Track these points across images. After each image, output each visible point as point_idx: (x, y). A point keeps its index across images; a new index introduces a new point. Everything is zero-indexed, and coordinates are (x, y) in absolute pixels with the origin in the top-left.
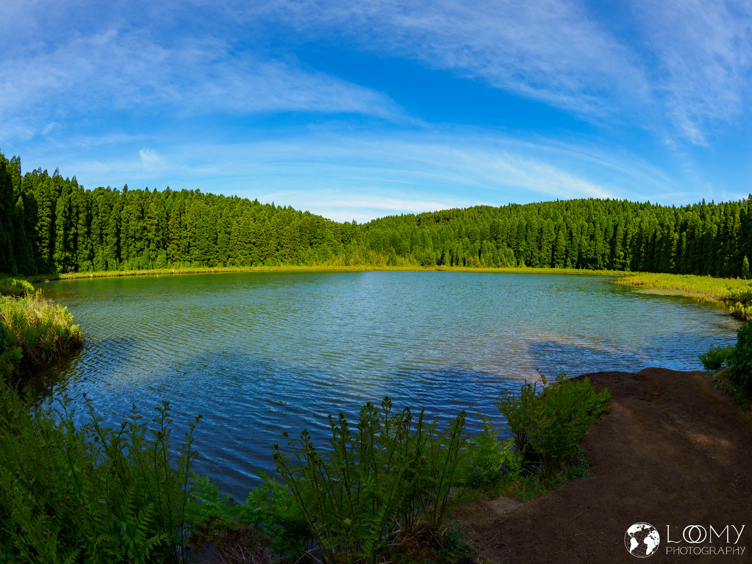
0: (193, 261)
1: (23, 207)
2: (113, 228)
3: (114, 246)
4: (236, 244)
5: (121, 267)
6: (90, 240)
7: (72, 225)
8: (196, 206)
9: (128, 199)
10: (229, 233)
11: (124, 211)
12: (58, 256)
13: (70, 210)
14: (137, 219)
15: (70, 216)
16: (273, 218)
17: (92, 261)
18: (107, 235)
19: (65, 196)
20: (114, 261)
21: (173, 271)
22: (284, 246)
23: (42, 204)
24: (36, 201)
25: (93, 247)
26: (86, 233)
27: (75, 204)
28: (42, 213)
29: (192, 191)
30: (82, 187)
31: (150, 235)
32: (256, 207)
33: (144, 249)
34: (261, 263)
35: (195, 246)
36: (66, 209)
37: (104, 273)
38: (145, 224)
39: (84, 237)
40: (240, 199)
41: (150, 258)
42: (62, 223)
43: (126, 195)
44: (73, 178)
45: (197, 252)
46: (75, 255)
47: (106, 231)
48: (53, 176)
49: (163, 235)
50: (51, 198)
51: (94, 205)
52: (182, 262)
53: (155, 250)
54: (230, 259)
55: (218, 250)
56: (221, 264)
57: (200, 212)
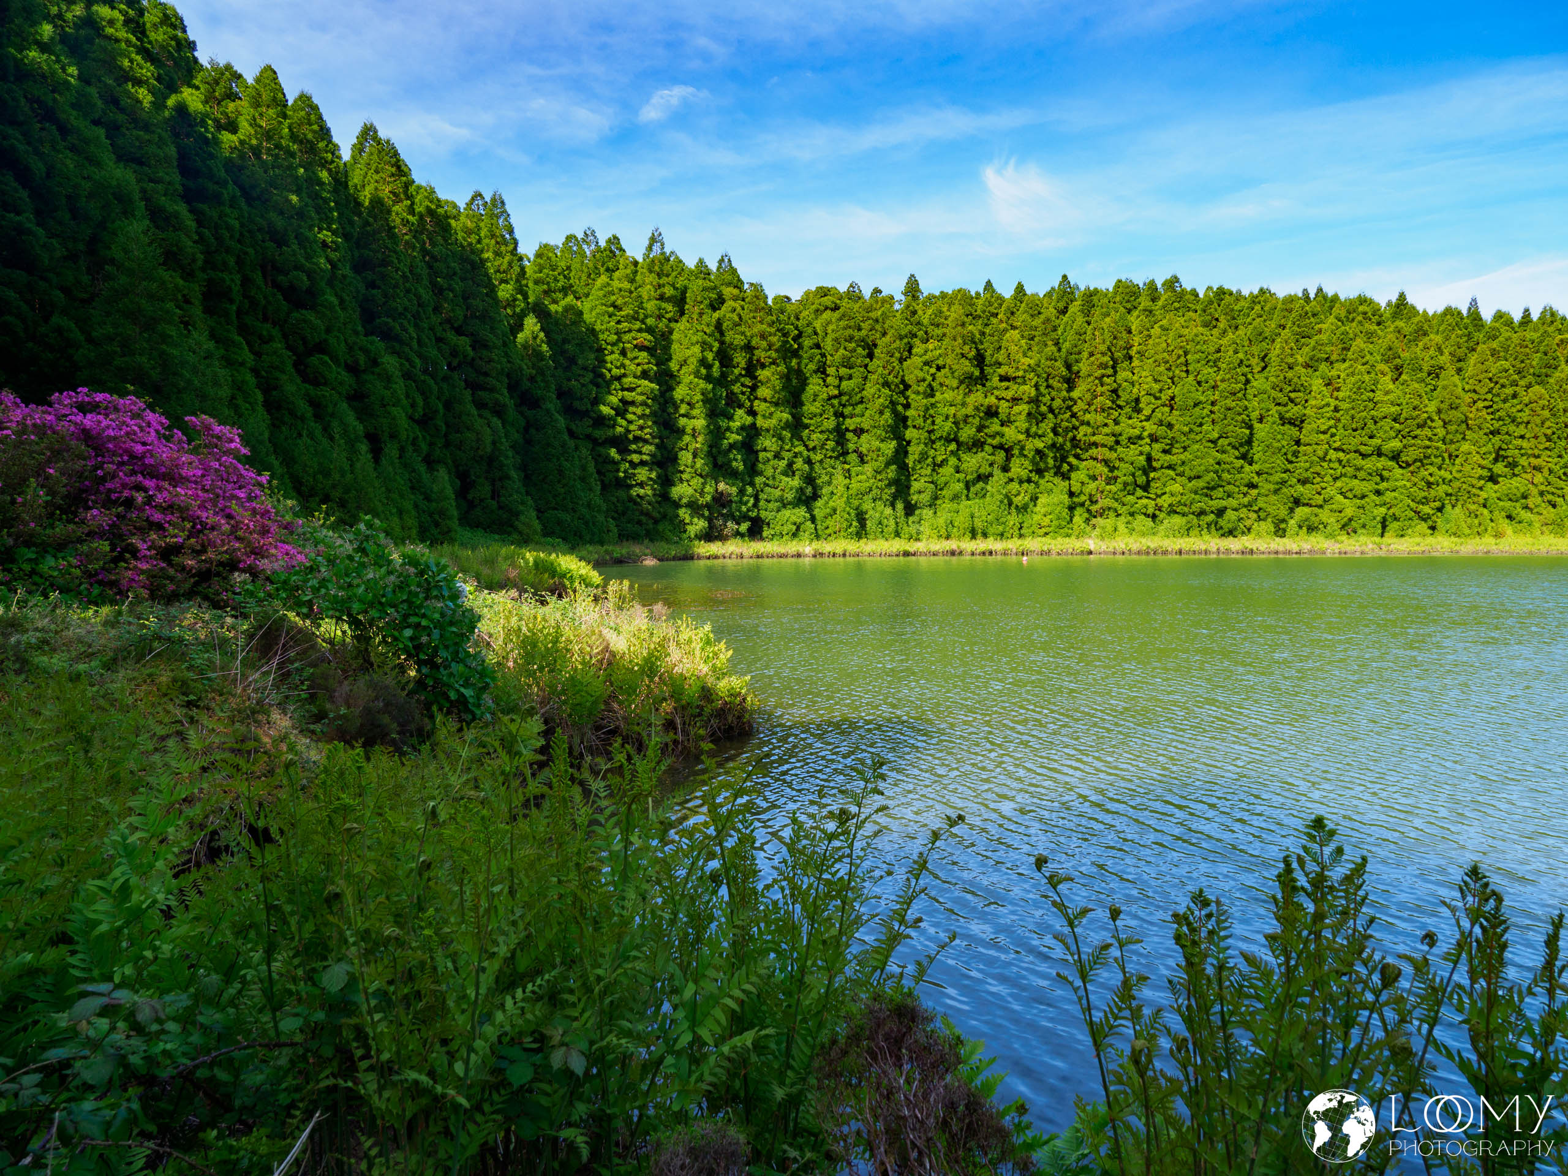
0: (1162, 515)
1: (545, 347)
2: (881, 413)
3: (888, 464)
4: (1323, 459)
5: (913, 529)
6: (801, 448)
7: (733, 401)
8: (1172, 334)
9: (926, 322)
10: (1298, 423)
11: (916, 361)
12: (690, 491)
13: (724, 357)
14: (961, 382)
15: (724, 375)
16: (1473, 359)
17: (810, 510)
18: (859, 432)
19: (701, 314)
20: (888, 511)
21: (1092, 547)
22: (1523, 461)
23: (619, 340)
24: (593, 332)
25: (812, 469)
26: (787, 426)
27: (739, 340)
28: (623, 366)
29: (1152, 286)
30: (758, 289)
31: (1011, 434)
32: (1400, 324)
33: (991, 475)
34: (1423, 527)
35: (1170, 467)
36: (710, 356)
37: (852, 546)
38: (992, 400)
39: (781, 438)
40: (1335, 299)
41: (1010, 504)
42: (699, 397)
43: (919, 308)
44: (721, 261)
45: (1176, 487)
46: (749, 490)
47: (857, 420)
48: (646, 256)
49: (1056, 433)
50: (650, 321)
51: (807, 343)
52: (1122, 518)
53: (1029, 481)
54: (1301, 512)
55: (1256, 480)
56: (1267, 526)
57: (1186, 353)
